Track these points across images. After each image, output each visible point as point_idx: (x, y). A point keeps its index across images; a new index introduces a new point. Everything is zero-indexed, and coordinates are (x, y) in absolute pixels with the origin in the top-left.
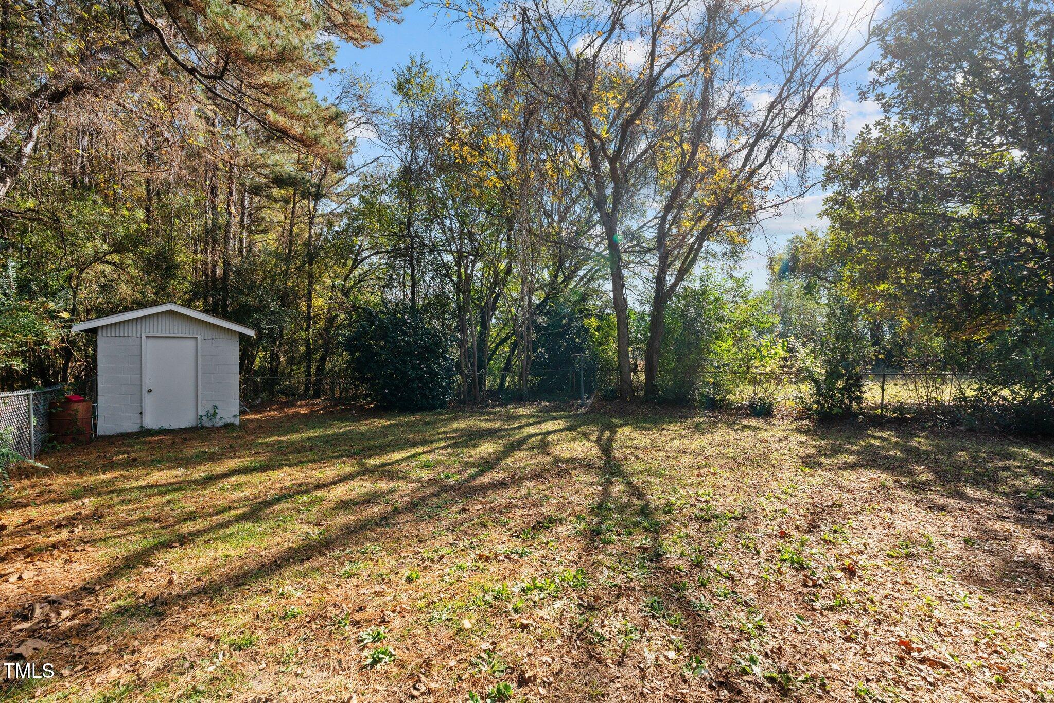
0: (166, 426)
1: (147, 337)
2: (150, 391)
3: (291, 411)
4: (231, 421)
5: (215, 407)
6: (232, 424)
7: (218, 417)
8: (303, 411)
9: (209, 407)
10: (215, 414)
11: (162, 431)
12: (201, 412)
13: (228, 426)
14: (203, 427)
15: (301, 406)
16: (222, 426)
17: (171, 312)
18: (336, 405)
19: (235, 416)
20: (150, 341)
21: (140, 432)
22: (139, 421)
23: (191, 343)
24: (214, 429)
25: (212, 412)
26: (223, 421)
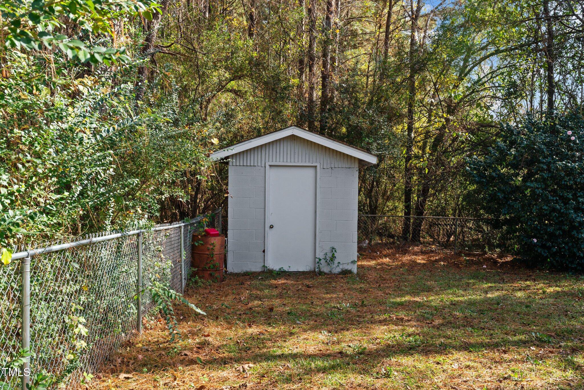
0: (286, 268)
1: (270, 166)
2: (271, 227)
3: (406, 258)
4: (349, 267)
5: (333, 249)
6: (350, 272)
7: (336, 262)
8: (420, 260)
9: (327, 249)
10: (333, 258)
11: (282, 274)
12: (320, 255)
13: (346, 273)
14: (321, 273)
15: (416, 254)
16: (340, 273)
17: (293, 138)
18: (459, 254)
19: (353, 262)
20: (275, 170)
21: (263, 272)
22: (262, 261)
23: (311, 171)
24: (331, 277)
25: (330, 255)
26: (341, 267)
